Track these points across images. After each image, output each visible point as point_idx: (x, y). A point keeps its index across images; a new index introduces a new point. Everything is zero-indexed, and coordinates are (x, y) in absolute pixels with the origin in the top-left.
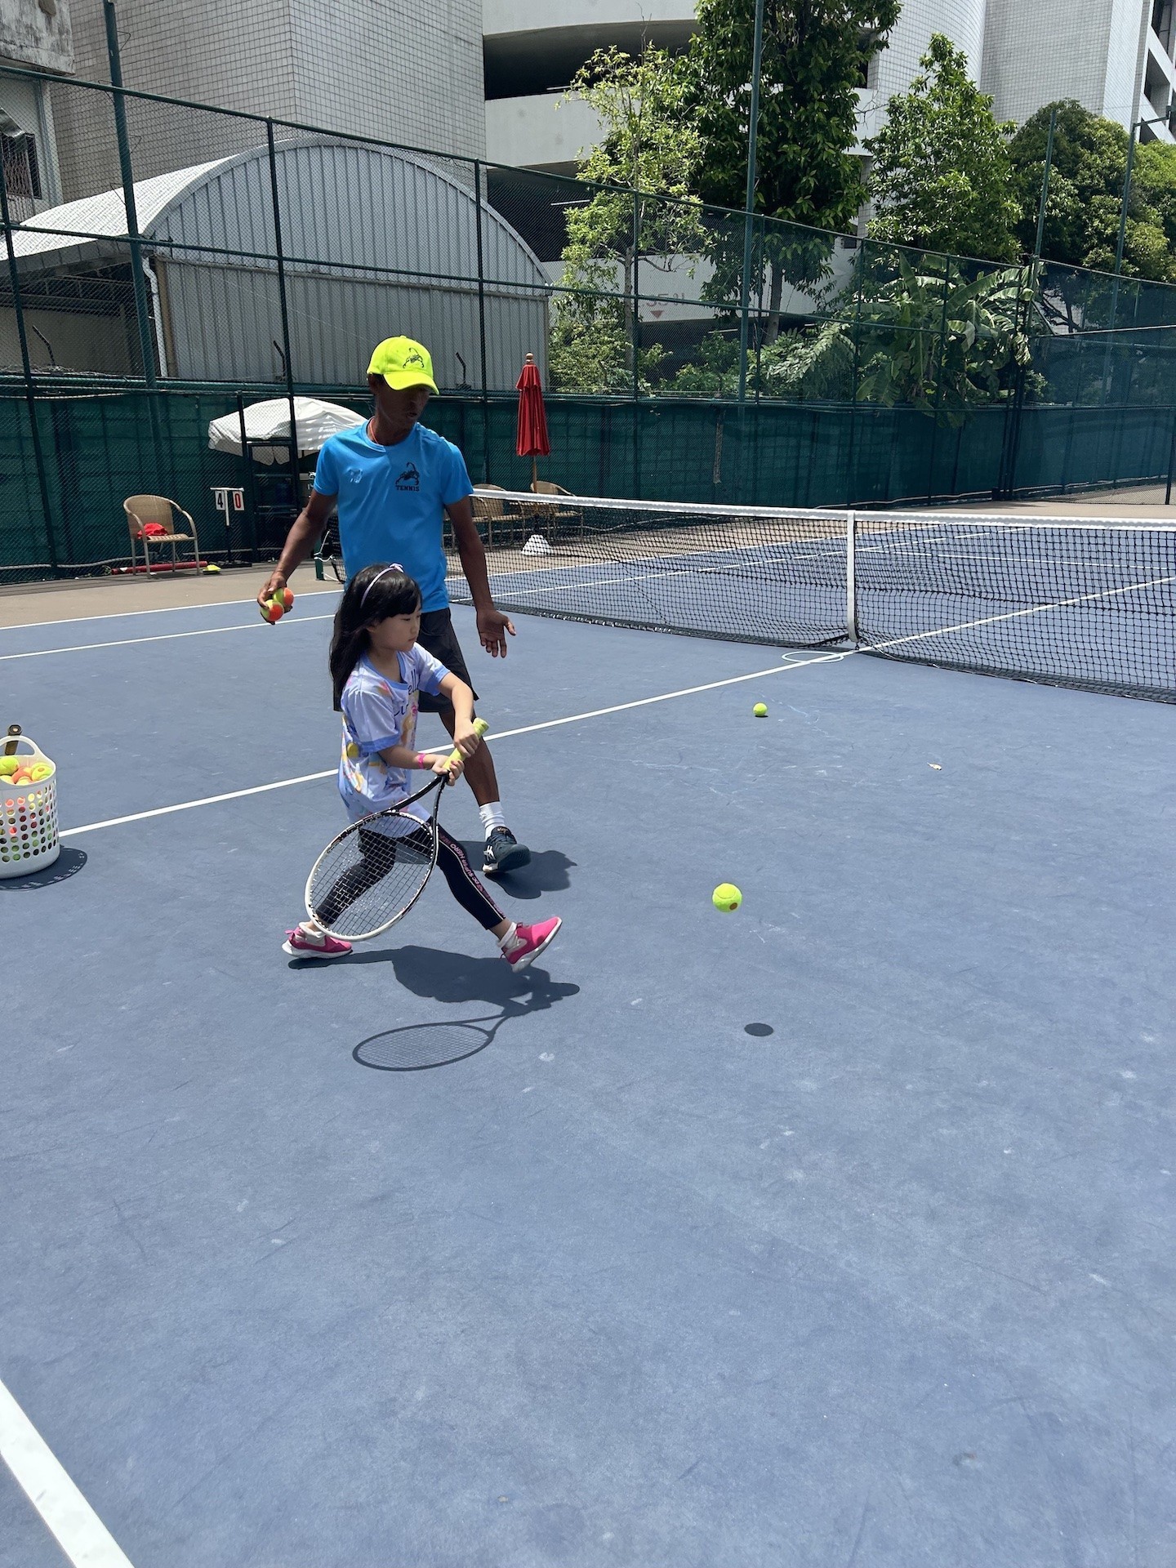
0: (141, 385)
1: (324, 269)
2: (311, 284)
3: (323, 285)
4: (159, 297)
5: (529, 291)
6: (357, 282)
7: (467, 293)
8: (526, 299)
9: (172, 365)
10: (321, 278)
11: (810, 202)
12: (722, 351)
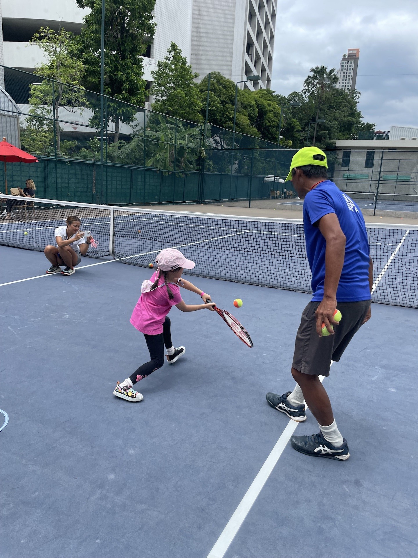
5: (11, 114)
11: (128, 94)
12: (98, 144)
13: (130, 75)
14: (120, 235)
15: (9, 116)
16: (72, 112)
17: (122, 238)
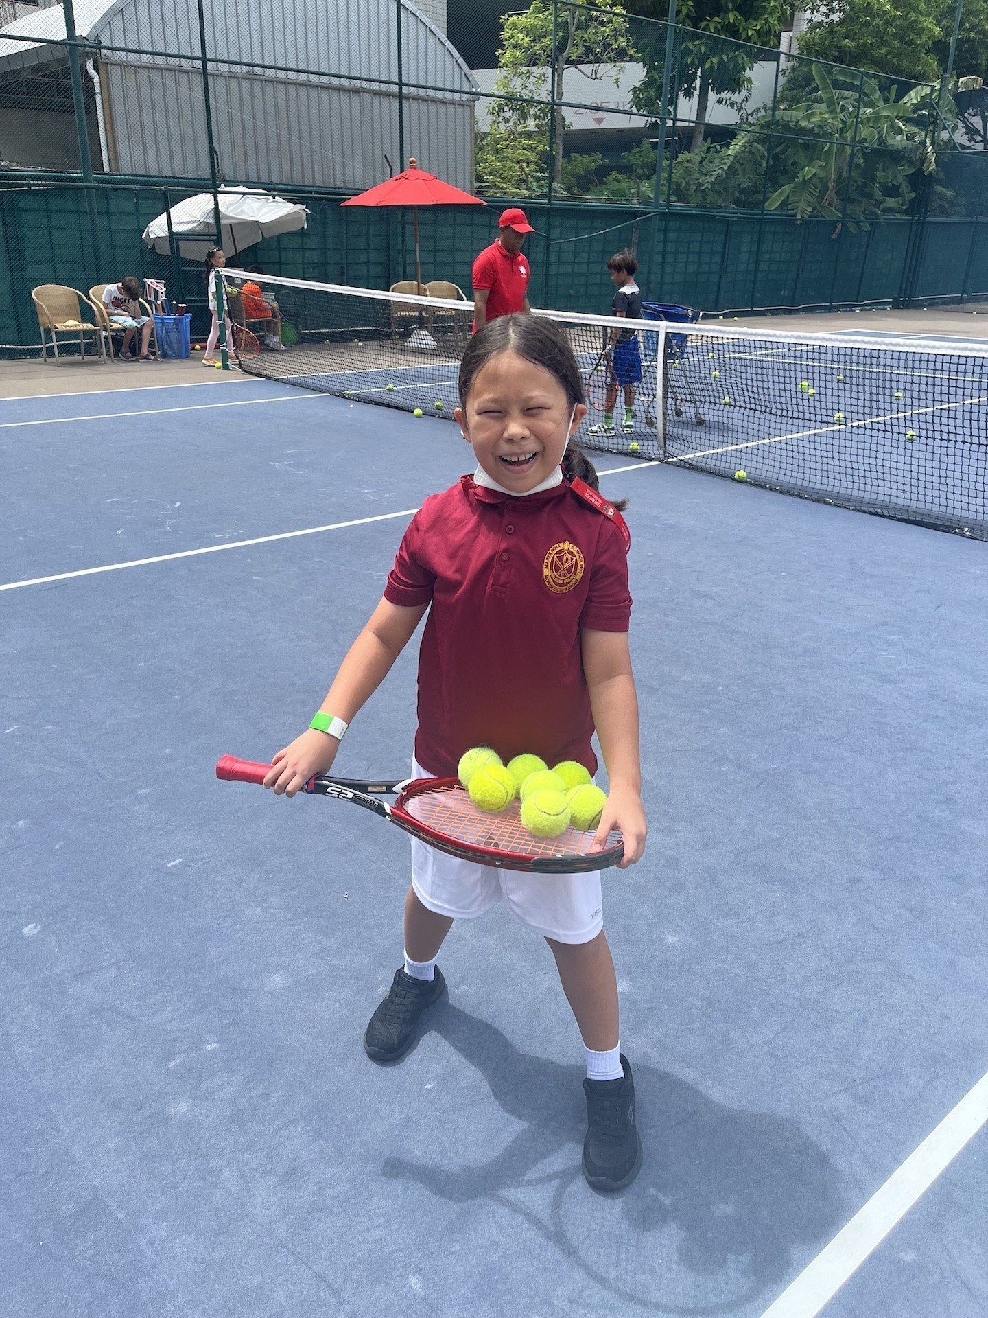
0: (80, 180)
1: (258, 70)
2: (245, 84)
3: (257, 86)
4: (102, 95)
5: (457, 96)
6: (289, 83)
7: (387, 95)
8: (453, 103)
9: (114, 159)
10: (255, 79)
11: (737, 13)
12: (648, 159)
15: (455, 104)
16: (596, 78)
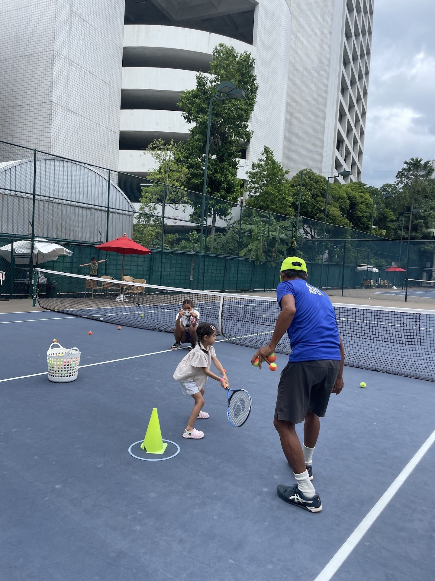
1: (51, 199)
2: (46, 204)
5: (127, 212)
6: (64, 204)
7: (103, 211)
10: (50, 202)
11: (225, 192)
12: (196, 237)
13: (228, 175)
14: (227, 319)
15: (126, 215)
16: (176, 209)
17: (229, 321)
